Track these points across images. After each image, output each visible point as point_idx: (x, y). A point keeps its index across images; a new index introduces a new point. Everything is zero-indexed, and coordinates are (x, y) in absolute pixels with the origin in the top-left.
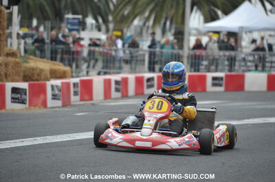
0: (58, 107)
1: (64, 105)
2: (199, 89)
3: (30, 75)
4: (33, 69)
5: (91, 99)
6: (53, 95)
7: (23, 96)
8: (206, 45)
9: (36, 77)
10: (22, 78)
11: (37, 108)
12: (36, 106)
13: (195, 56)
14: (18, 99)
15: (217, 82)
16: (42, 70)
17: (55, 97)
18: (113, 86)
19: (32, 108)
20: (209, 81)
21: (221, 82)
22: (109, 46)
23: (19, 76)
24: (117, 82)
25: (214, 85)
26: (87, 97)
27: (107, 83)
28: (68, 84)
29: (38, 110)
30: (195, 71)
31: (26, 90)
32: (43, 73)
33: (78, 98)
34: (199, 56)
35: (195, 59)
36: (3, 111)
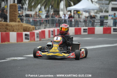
1: (40, 40)
3: (26, 29)
4: (27, 27)
5: (45, 38)
7: (28, 37)
8: (74, 16)
9: (28, 30)
10: (23, 30)
12: (32, 40)
14: (27, 38)
15: (85, 31)
16: (30, 27)
18: (51, 33)
19: (31, 41)
20: (82, 30)
21: (86, 31)
25: (84, 32)
26: (44, 37)
27: (49, 31)
31: (29, 35)
36: (23, 42)
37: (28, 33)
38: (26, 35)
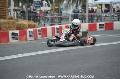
0: (32, 40)
1: (35, 39)
2: (94, 30)
3: (19, 27)
4: (21, 25)
5: (46, 36)
6: (30, 35)
7: (17, 36)
9: (22, 28)
10: (16, 28)
11: (23, 41)
12: (22, 40)
13: (91, 15)
14: (14, 37)
15: (101, 26)
17: (30, 36)
18: (56, 30)
19: (21, 41)
20: (98, 26)
21: (103, 26)
22: (53, 13)
23: (15, 28)
24: (57, 29)
25: (100, 28)
26: (44, 36)
27: (53, 29)
28: (36, 30)
29: (24, 42)
30: (91, 22)
31: (18, 33)
32: (25, 26)
33: (41, 36)
34: (93, 15)
35: (91, 17)
36: (8, 43)
37: (17, 32)
38: (13, 34)
